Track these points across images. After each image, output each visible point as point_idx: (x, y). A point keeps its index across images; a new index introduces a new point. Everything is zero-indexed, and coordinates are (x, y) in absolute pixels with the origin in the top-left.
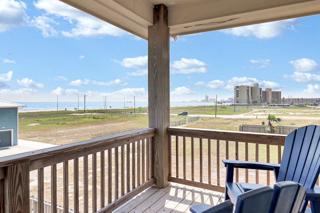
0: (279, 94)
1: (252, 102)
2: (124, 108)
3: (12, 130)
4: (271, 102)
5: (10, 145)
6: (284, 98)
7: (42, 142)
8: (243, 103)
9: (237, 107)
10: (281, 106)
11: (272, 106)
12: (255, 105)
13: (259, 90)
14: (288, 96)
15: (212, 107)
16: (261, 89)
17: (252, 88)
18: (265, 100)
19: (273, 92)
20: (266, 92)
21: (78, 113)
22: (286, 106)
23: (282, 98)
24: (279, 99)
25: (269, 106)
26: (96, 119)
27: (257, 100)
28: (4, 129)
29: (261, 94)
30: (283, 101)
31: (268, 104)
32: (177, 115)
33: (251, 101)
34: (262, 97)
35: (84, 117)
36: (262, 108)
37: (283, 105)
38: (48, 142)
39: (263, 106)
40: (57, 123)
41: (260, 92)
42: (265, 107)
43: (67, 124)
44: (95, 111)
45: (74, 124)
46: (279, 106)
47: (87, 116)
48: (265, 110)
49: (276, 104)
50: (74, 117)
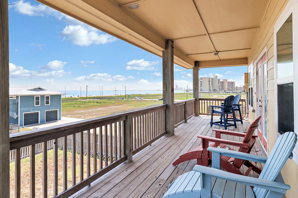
0: (233, 84)
1: (213, 90)
2: (115, 96)
3: (58, 110)
4: (227, 90)
5: (57, 119)
6: (237, 87)
7: (75, 117)
8: (205, 91)
9: (201, 94)
10: (235, 93)
11: (228, 93)
12: (215, 92)
13: (218, 81)
14: (241, 85)
15: (182, 94)
16: (219, 80)
17: (212, 79)
18: (223, 89)
19: (229, 82)
20: (223, 82)
21: (82, 99)
22: (239, 93)
23: (235, 87)
24: (233, 87)
25: (226, 93)
26: (99, 103)
27: (216, 88)
28: (54, 109)
29: (220, 84)
30: (236, 89)
31: (225, 91)
32: (158, 100)
33: (211, 89)
34: (220, 86)
35: (90, 102)
36: (221, 95)
37: (237, 92)
38: (79, 118)
39: (222, 93)
40: (74, 106)
41: (219, 83)
42: (223, 93)
43: (82, 107)
44: (94, 98)
45: (87, 107)
46: (233, 93)
47: (91, 101)
48: (223, 96)
49: (231, 92)
50: (82, 102)
